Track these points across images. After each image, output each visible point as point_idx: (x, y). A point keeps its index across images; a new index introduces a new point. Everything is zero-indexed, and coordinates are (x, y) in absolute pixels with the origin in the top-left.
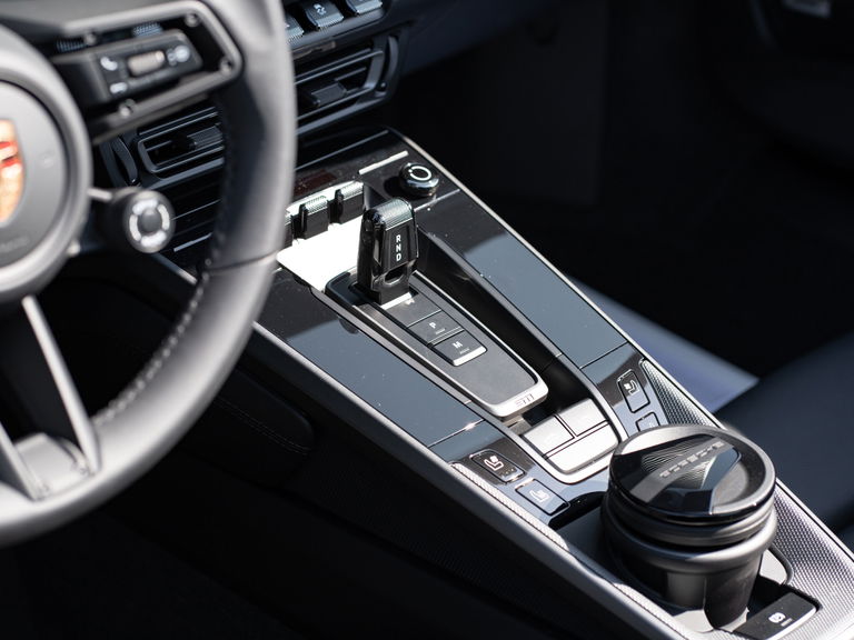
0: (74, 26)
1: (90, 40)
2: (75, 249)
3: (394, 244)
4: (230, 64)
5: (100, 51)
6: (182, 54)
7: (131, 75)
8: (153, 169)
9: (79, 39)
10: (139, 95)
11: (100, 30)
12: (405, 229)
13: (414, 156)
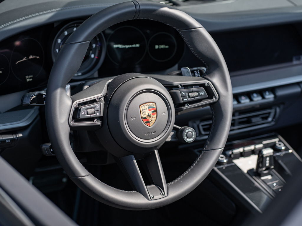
0: (176, 83)
1: (180, 87)
2: (169, 139)
3: (266, 160)
4: (216, 97)
5: (182, 90)
6: (203, 93)
7: (189, 97)
8: (203, 133)
9: (177, 87)
10: (191, 103)
11: (182, 85)
12: (270, 157)
13: (280, 141)
